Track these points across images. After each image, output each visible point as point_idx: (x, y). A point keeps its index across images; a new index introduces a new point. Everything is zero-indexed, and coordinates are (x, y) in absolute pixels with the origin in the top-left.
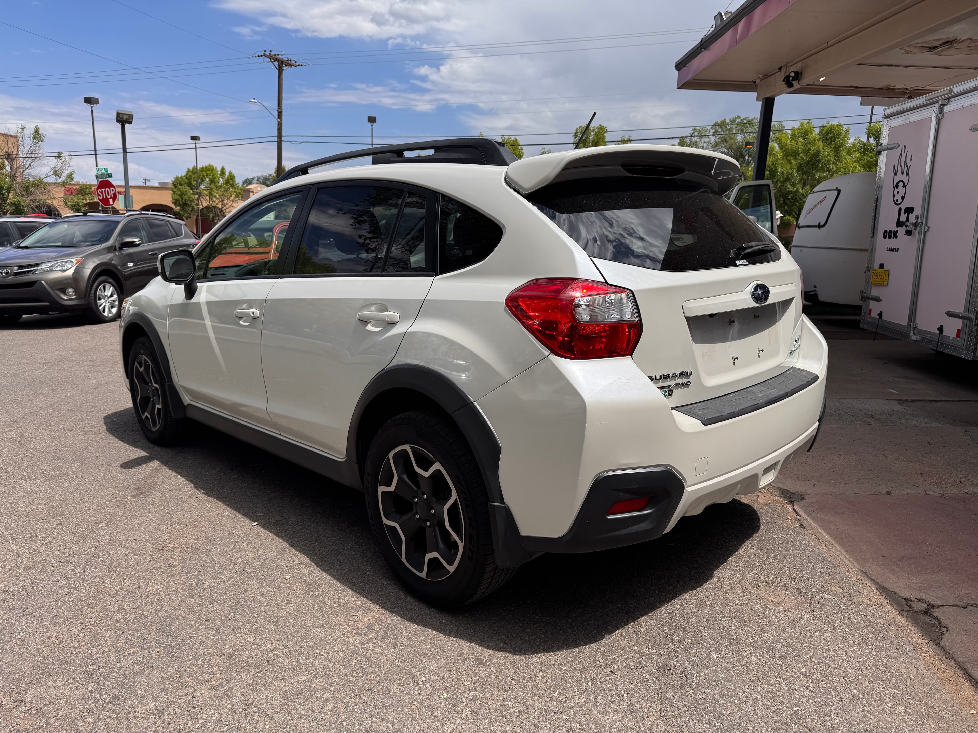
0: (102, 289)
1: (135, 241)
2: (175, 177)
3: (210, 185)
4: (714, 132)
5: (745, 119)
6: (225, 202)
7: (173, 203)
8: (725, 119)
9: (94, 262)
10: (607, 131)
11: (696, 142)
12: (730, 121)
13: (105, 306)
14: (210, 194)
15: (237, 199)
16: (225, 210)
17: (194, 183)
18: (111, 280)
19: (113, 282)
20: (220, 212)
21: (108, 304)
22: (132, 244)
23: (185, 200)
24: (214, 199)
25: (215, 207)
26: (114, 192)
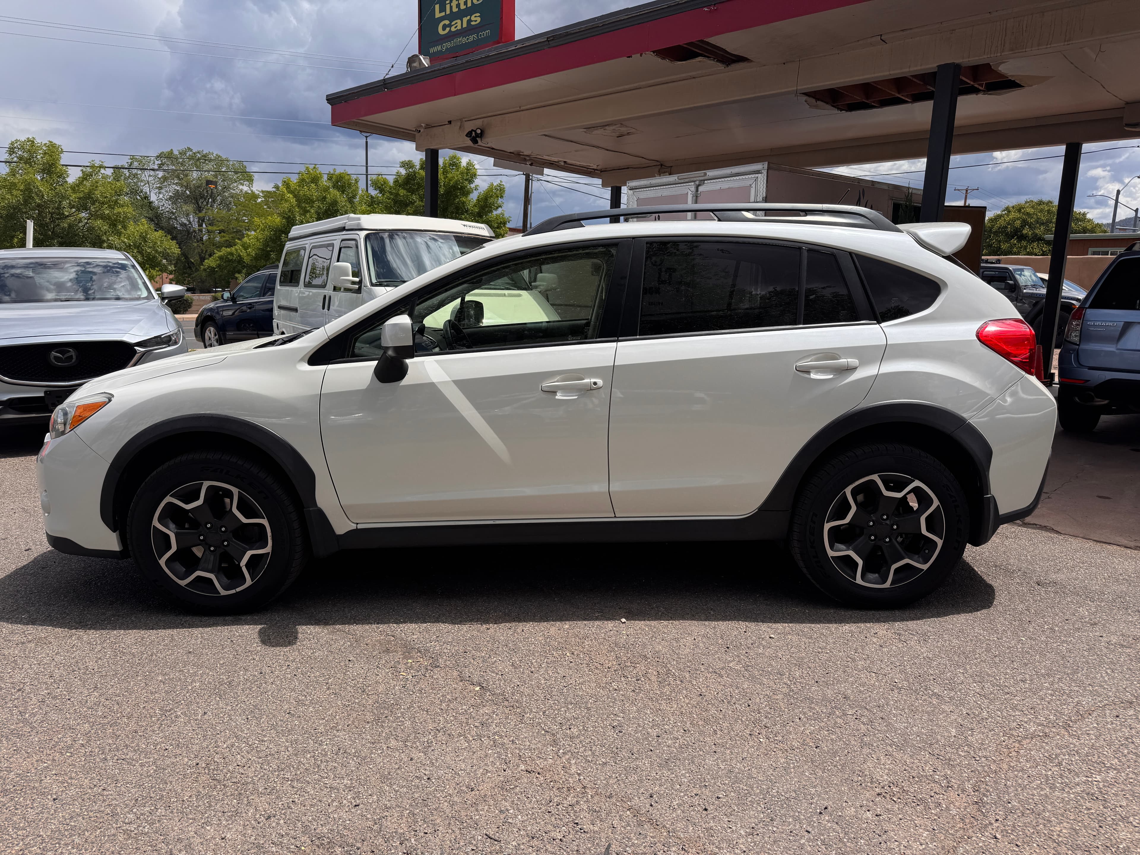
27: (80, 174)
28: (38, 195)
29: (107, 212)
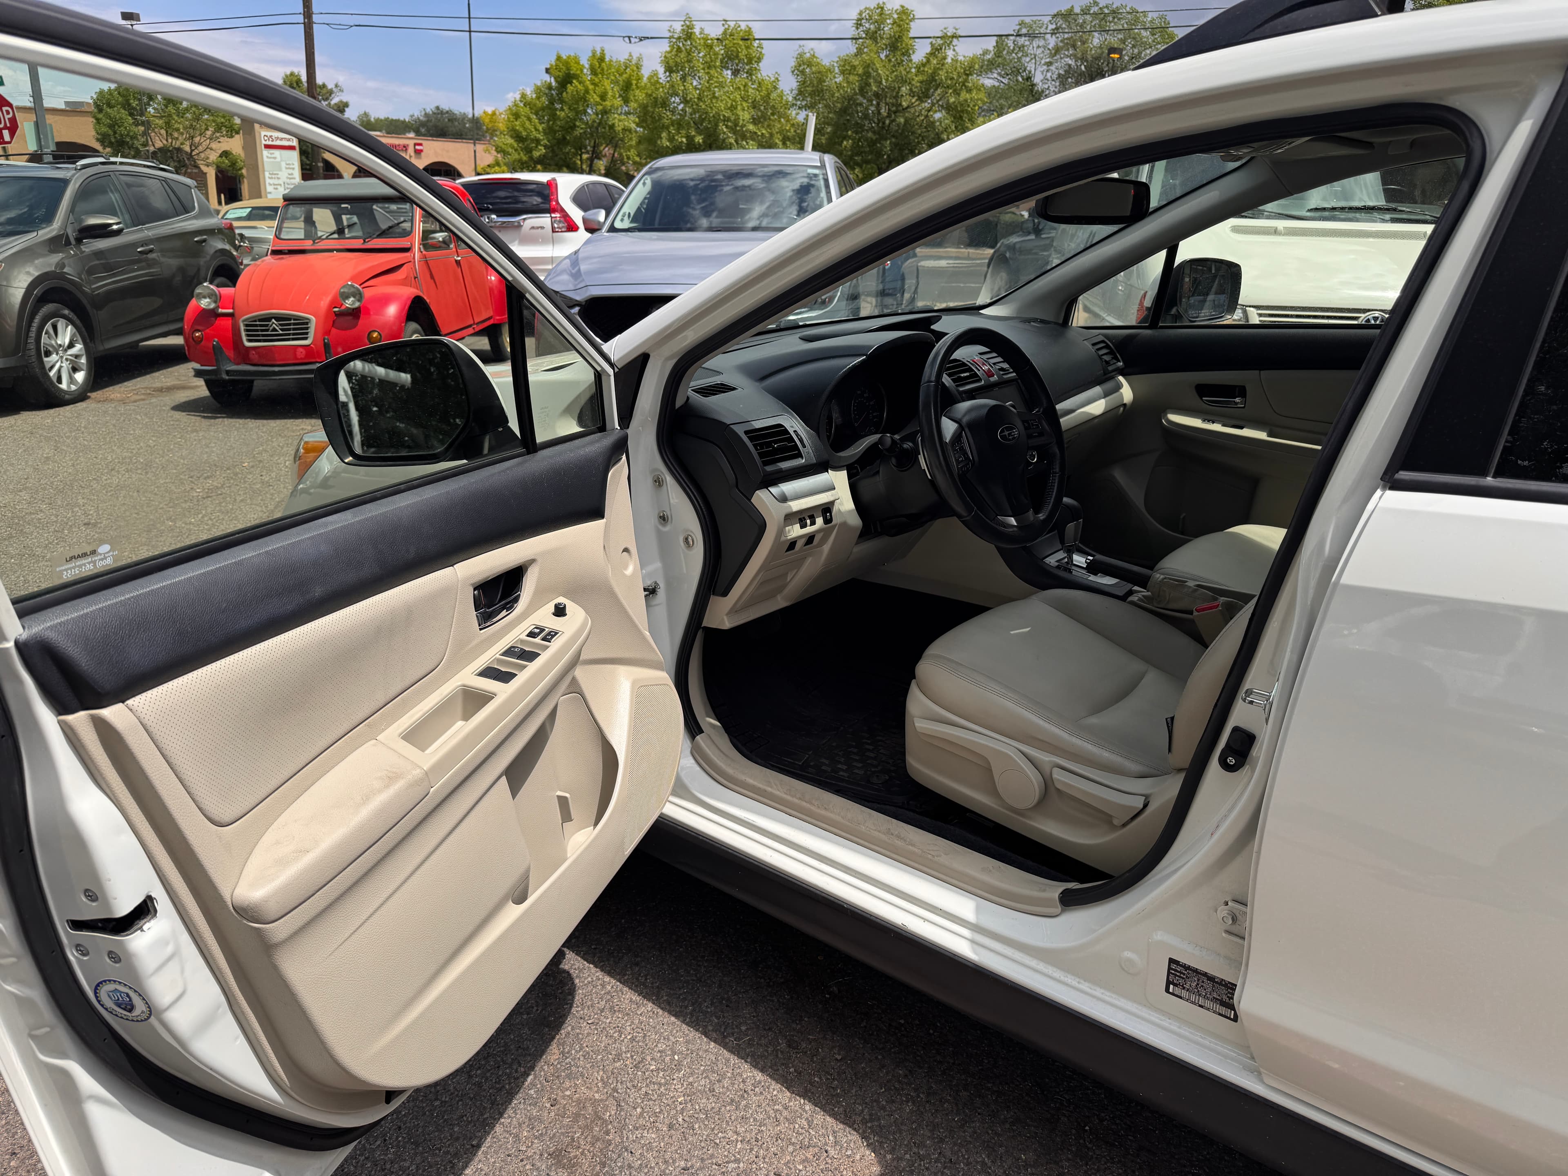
0: (51, 331)
1: (111, 225)
2: (98, 90)
3: (166, 107)
4: (1053, 30)
5: (1107, 7)
6: (197, 140)
7: (98, 140)
8: (1072, 7)
9: (28, 273)
10: (914, 19)
11: (1023, 46)
12: (1082, 10)
13: (61, 367)
14: (168, 125)
15: (218, 135)
16: (198, 154)
17: (134, 103)
18: (66, 312)
19: (72, 315)
20: (188, 159)
21: (65, 365)
22: (103, 231)
23: (121, 135)
24: (176, 135)
25: (179, 150)
26: (11, 115)
27: (928, 49)
28: (876, 81)
29: (952, 100)
